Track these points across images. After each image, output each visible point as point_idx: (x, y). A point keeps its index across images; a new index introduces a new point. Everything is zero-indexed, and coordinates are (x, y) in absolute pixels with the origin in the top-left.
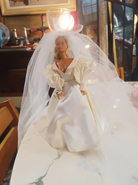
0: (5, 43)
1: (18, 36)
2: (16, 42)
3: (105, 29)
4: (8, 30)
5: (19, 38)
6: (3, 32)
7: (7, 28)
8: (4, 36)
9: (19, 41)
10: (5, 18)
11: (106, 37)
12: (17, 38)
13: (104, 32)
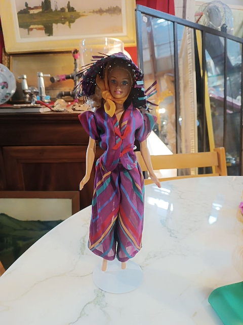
0: (5, 100)
1: (30, 88)
2: (26, 97)
3: (191, 79)
4: (14, 77)
5: (30, 91)
6: (5, 81)
7: (12, 73)
8: (5, 88)
9: (31, 95)
10: (11, 57)
11: (192, 93)
12: (27, 91)
13: (190, 84)
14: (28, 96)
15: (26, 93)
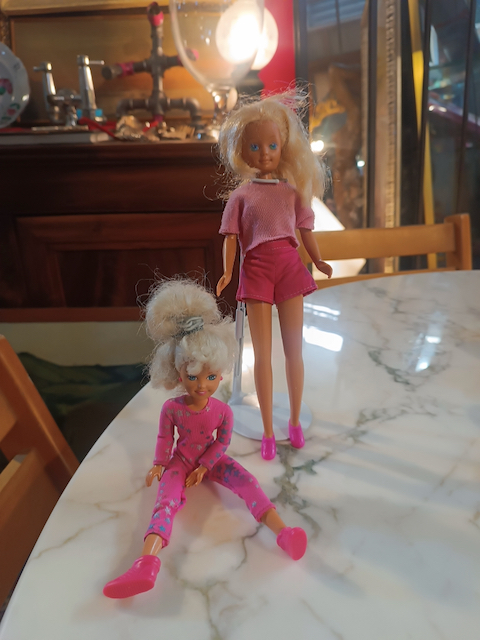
0: (10, 119)
1: (61, 91)
2: (53, 113)
3: (392, 73)
4: (22, 67)
5: (62, 98)
6: (5, 77)
7: (18, 59)
9: (65, 107)
10: (13, 23)
11: (393, 105)
12: (56, 98)
13: (388, 85)
14: (57, 109)
15: (53, 103)
